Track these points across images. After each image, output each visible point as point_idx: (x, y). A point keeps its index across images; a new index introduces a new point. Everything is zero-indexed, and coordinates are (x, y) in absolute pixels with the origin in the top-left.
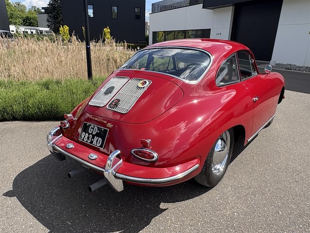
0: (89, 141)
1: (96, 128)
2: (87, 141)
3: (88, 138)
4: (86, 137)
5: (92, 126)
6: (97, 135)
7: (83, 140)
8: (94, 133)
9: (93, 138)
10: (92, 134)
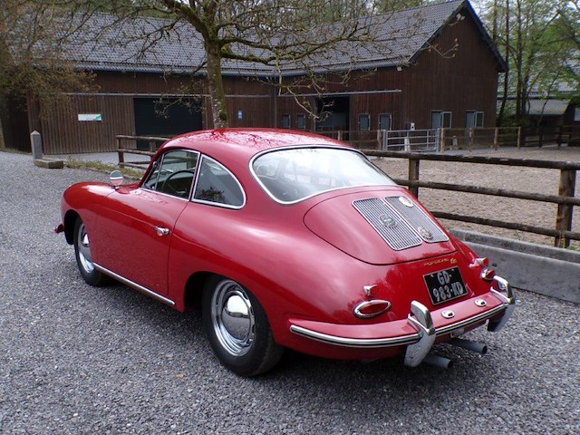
0: (449, 296)
1: (444, 272)
2: (447, 298)
3: (445, 292)
4: (442, 293)
5: (439, 274)
6: (453, 280)
7: (441, 300)
8: (448, 281)
9: (451, 288)
10: (446, 284)
